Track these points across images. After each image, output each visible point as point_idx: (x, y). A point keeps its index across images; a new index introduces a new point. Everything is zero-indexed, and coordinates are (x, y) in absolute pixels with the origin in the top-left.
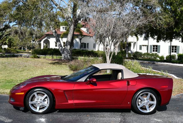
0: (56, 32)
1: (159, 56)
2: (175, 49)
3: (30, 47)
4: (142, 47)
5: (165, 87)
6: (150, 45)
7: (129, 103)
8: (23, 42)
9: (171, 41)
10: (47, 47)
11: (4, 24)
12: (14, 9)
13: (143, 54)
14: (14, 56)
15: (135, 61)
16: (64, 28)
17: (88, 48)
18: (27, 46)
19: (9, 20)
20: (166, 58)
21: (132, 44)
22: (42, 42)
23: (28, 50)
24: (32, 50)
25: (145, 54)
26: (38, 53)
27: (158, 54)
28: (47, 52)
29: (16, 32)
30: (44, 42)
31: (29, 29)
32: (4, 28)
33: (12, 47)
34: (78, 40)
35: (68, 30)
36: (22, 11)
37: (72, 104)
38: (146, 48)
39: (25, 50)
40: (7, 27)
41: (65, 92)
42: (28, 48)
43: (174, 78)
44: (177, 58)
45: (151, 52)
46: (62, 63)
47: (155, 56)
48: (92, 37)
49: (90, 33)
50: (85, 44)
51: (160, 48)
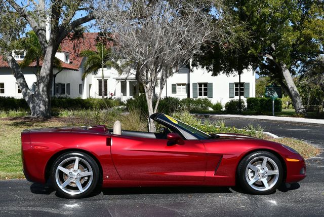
0: (13, 61)
1: (212, 104)
2: (242, 89)
4: (177, 87)
6: (193, 84)
9: (240, 74)
13: (181, 102)
17: (69, 94)
20: (226, 107)
25: (183, 100)
27: (210, 99)
38: (185, 90)
43: (273, 137)
44: (246, 107)
45: (195, 96)
46: (33, 123)
47: (204, 105)
48: (77, 70)
49: (71, 63)
50: (64, 84)
51: (212, 89)
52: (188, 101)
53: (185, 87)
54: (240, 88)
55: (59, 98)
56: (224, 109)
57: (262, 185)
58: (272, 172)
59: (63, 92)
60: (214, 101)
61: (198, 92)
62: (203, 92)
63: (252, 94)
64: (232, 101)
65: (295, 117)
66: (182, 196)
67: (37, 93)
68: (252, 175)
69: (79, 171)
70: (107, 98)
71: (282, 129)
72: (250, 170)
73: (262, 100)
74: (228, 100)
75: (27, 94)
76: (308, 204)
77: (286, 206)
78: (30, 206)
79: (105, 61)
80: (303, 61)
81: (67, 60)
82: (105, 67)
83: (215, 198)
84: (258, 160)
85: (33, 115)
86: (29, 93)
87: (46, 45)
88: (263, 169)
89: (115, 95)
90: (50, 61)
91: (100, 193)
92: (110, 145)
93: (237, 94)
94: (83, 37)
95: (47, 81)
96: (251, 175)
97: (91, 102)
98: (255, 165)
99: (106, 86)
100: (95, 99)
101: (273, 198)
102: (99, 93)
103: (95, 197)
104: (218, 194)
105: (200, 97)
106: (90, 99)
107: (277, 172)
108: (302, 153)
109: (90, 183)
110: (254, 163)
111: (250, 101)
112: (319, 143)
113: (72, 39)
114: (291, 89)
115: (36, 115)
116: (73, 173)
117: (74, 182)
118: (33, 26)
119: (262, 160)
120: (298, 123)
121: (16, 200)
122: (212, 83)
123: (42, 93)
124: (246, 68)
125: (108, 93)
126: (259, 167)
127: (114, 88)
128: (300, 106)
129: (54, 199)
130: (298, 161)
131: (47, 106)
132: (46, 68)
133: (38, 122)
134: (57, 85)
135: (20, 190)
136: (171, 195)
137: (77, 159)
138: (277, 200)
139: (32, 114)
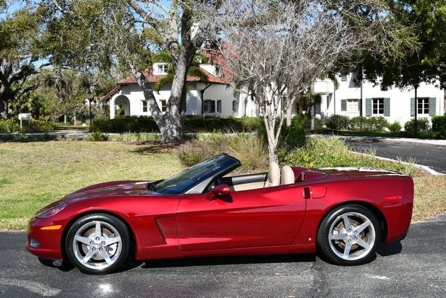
0: (143, 77)
1: (388, 124)
2: (426, 106)
3: (84, 116)
4: (348, 103)
5: (395, 198)
6: (367, 100)
7: (310, 239)
8: (67, 103)
9: (416, 87)
10: (123, 113)
11: (21, 64)
12: (43, 28)
13: (351, 121)
14: (48, 138)
15: (335, 138)
16: (161, 67)
17: (220, 112)
18: (77, 113)
19: (31, 55)
20: (405, 127)
21: (324, 98)
22: (112, 103)
23: (80, 122)
24: (88, 121)
25: (354, 119)
26: (103, 128)
27: (386, 118)
28: (125, 124)
29: (51, 81)
30: (117, 102)
31: (79, 74)
32: (20, 73)
33: (40, 117)
34: (195, 93)
35: (172, 72)
36: (61, 32)
37: (176, 247)
38: (357, 106)
39: (72, 123)
40: (28, 70)
41: (157, 220)
42: (78, 119)
43: (430, 173)
44: (431, 127)
45: (368, 114)
46: (161, 149)
47: (379, 125)
48: (229, 85)
50: (213, 102)
51: (389, 105)
52: (361, 120)
53: (357, 103)
54: (423, 104)
55: (206, 117)
56: (403, 129)
59: (213, 110)
60: (391, 120)
61: (372, 109)
62: (378, 109)
63: (440, 112)
64: (414, 120)
74: (409, 119)
81: (217, 73)
93: (420, 112)
105: (375, 115)
111: (435, 120)
122: (389, 99)
133: (167, 147)
134: (206, 101)
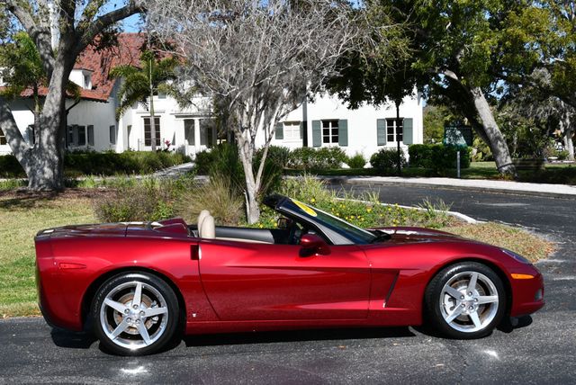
1: (347, 158)
4: (285, 127)
6: (313, 122)
13: (292, 154)
17: (93, 144)
20: (371, 162)
25: (296, 151)
27: (343, 148)
38: (299, 132)
43: (466, 221)
44: (407, 160)
45: (317, 144)
46: (34, 202)
47: (333, 159)
48: (105, 102)
49: (94, 88)
50: (82, 128)
51: (346, 130)
52: (305, 152)
53: (298, 127)
54: (396, 127)
55: (75, 152)
56: (368, 165)
57: (470, 322)
58: (486, 299)
59: (82, 141)
60: (350, 152)
61: (322, 136)
62: (331, 136)
63: (418, 138)
64: (383, 151)
65: (497, 179)
66: (328, 346)
67: (38, 146)
68: (451, 304)
69: (142, 307)
70: (160, 150)
71: (478, 203)
72: (447, 297)
73: (436, 148)
74: (376, 150)
75: (21, 149)
76: (555, 356)
77: (517, 360)
78: (58, 374)
79: (155, 85)
80: (508, 80)
81: (87, 83)
82: (155, 94)
83: (387, 348)
84: (460, 278)
85: (33, 185)
86: (23, 147)
87: (52, 61)
88: (470, 293)
89: (174, 143)
90: (59, 89)
91: (180, 343)
92: (198, 259)
93: (391, 139)
94: (117, 45)
95: (54, 124)
96: (448, 304)
97: (133, 158)
98: (456, 287)
99: (158, 128)
100: (139, 153)
101: (490, 346)
102: (146, 141)
103: (172, 352)
104: (391, 340)
105: (326, 145)
106: (129, 152)
107: (494, 298)
108: (524, 253)
109: (163, 328)
110: (455, 284)
111: (414, 150)
112: (550, 232)
113: (98, 49)
114: (489, 131)
115: (37, 186)
116: (133, 310)
117: (134, 326)
118: (28, 27)
119: (468, 278)
120: (505, 191)
121: (28, 362)
122: (346, 121)
123: (46, 147)
124: (410, 93)
125: (162, 140)
126: (463, 290)
127: (172, 131)
128: (504, 160)
129: (98, 357)
130: (531, 277)
131: (56, 170)
132: (53, 101)
133: (41, 199)
134: (71, 128)
135: (34, 340)
136: (307, 344)
137: (139, 286)
138: (499, 351)
139: (30, 184)
